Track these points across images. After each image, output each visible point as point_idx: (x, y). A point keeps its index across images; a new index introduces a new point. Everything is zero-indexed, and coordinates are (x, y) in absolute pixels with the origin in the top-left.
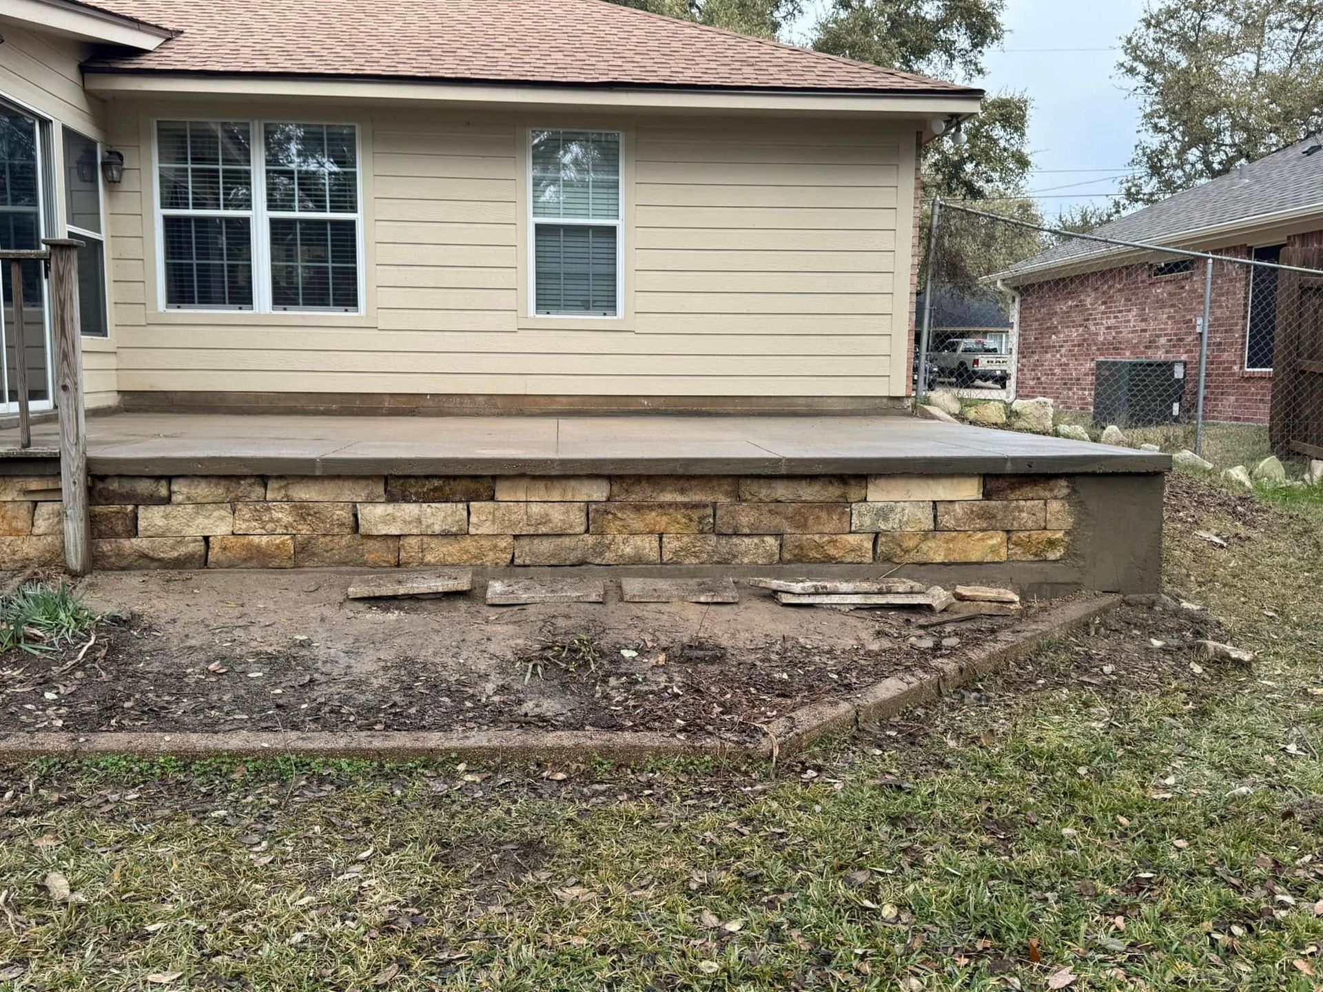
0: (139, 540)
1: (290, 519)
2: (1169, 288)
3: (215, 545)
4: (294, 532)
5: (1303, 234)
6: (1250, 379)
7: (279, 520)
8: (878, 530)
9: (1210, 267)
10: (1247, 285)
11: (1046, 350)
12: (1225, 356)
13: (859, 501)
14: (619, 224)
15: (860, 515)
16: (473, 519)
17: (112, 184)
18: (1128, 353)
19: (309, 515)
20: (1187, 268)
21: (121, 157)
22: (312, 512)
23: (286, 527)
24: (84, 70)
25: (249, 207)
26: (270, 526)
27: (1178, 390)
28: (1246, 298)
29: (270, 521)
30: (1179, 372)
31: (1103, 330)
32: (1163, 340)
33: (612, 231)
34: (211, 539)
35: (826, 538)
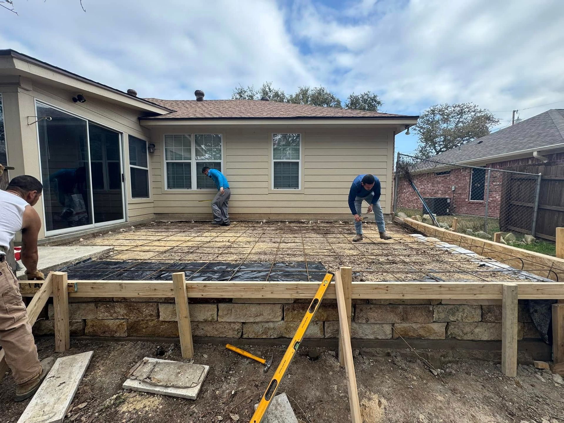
0: (49, 322)
1: (125, 312)
2: (443, 179)
3: (89, 324)
4: (127, 318)
5: (493, 164)
6: (473, 203)
7: (119, 312)
8: (449, 321)
9: (489, 173)
10: (470, 178)
11: (402, 193)
12: (463, 197)
13: (438, 304)
14: (300, 161)
15: (438, 312)
16: (220, 313)
17: (151, 154)
18: (428, 195)
19: (134, 309)
20: (448, 173)
21: (154, 146)
22: (136, 308)
23: (123, 316)
24: (139, 119)
25: (191, 159)
26: (115, 315)
27: (448, 205)
28: (470, 181)
29: (114, 313)
30: (449, 201)
31: (420, 189)
32: (440, 192)
33: (297, 163)
34: (87, 320)
35: (419, 325)
